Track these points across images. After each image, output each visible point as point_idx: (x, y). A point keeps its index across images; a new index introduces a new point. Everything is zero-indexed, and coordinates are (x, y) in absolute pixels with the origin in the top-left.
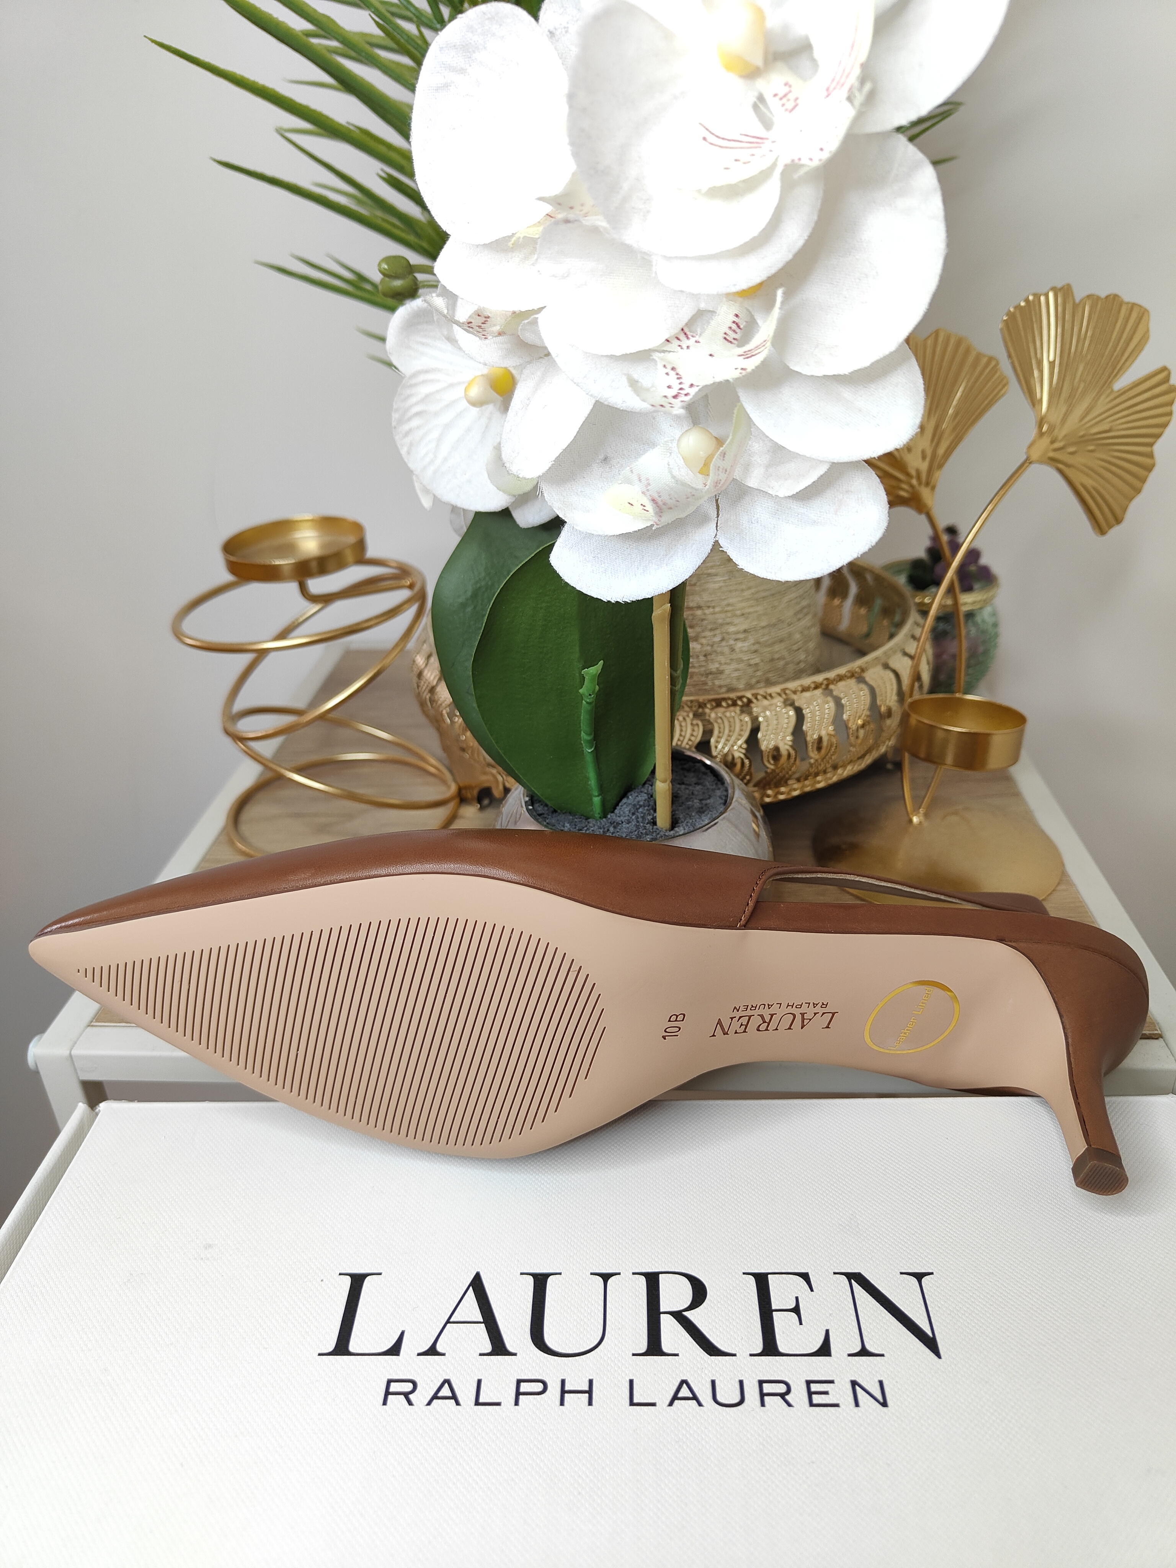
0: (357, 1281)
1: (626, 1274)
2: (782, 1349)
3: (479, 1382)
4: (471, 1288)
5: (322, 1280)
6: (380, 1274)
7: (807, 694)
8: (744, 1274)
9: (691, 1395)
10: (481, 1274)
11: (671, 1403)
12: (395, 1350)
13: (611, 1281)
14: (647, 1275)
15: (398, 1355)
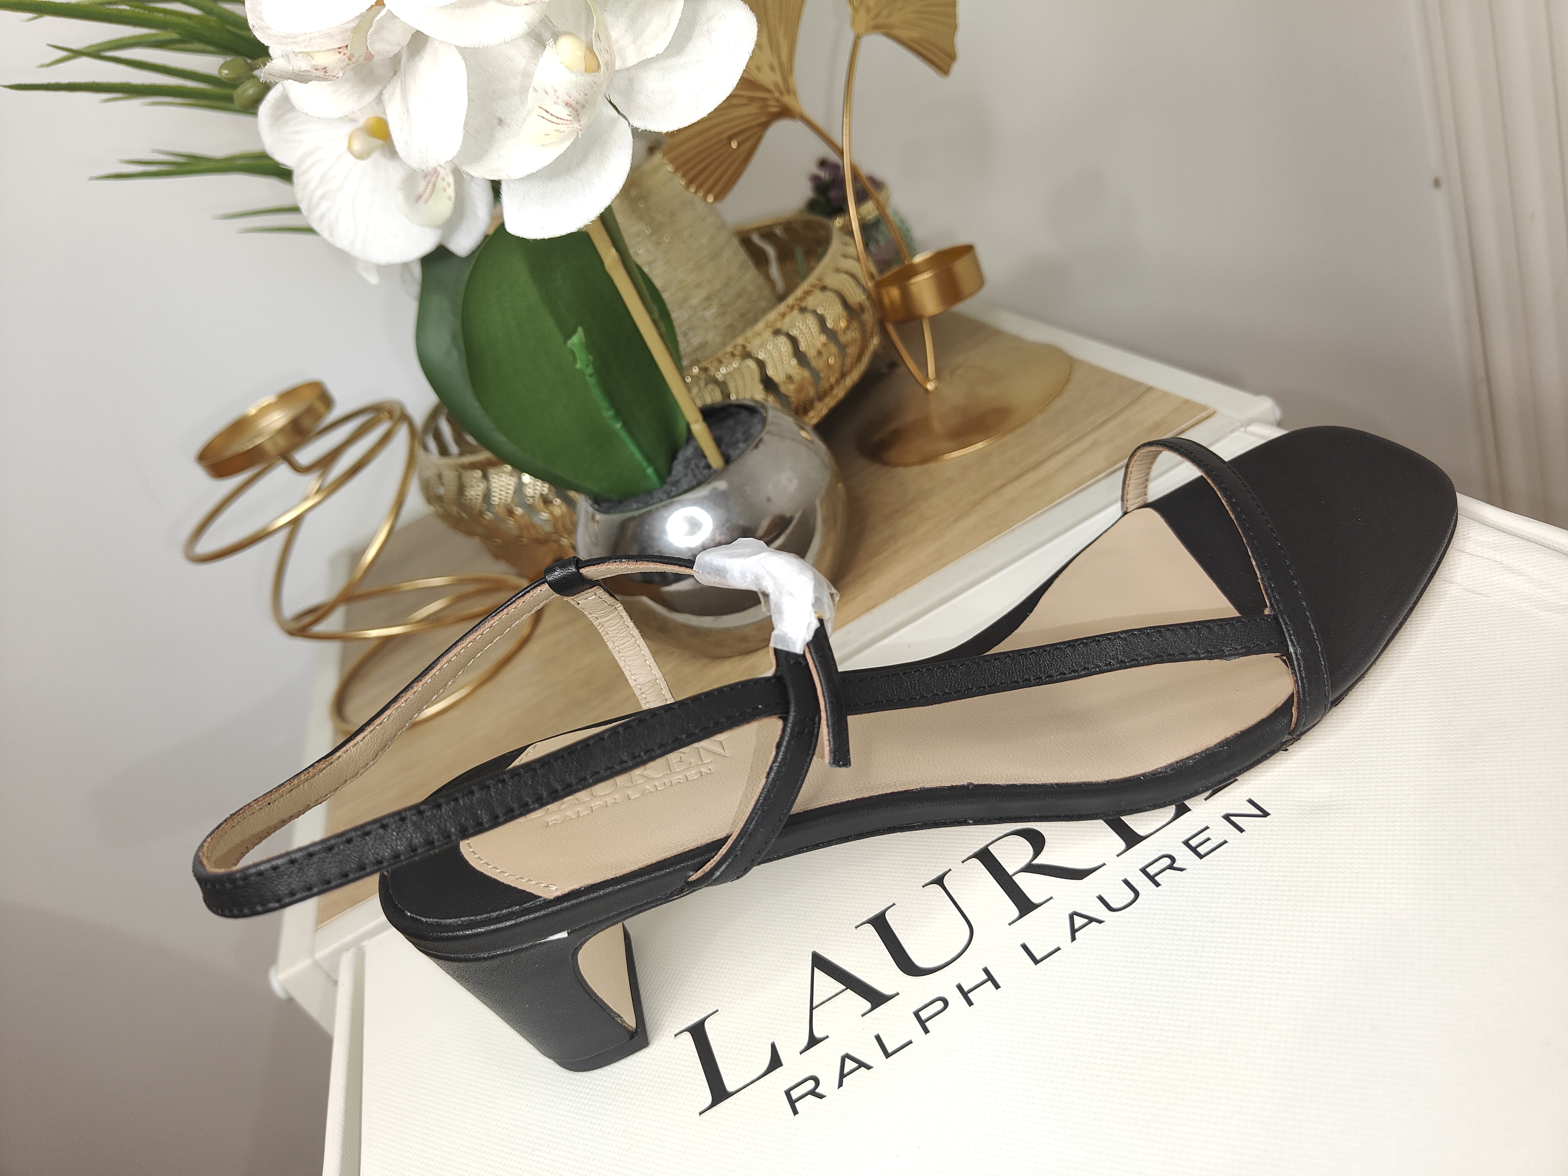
1: (956, 866)
2: (1145, 833)
3: (877, 1037)
4: (816, 967)
6: (717, 1011)
9: (1086, 921)
10: (818, 951)
11: (1073, 938)
12: (775, 1062)
13: (946, 882)
14: (976, 856)
15: (782, 1065)
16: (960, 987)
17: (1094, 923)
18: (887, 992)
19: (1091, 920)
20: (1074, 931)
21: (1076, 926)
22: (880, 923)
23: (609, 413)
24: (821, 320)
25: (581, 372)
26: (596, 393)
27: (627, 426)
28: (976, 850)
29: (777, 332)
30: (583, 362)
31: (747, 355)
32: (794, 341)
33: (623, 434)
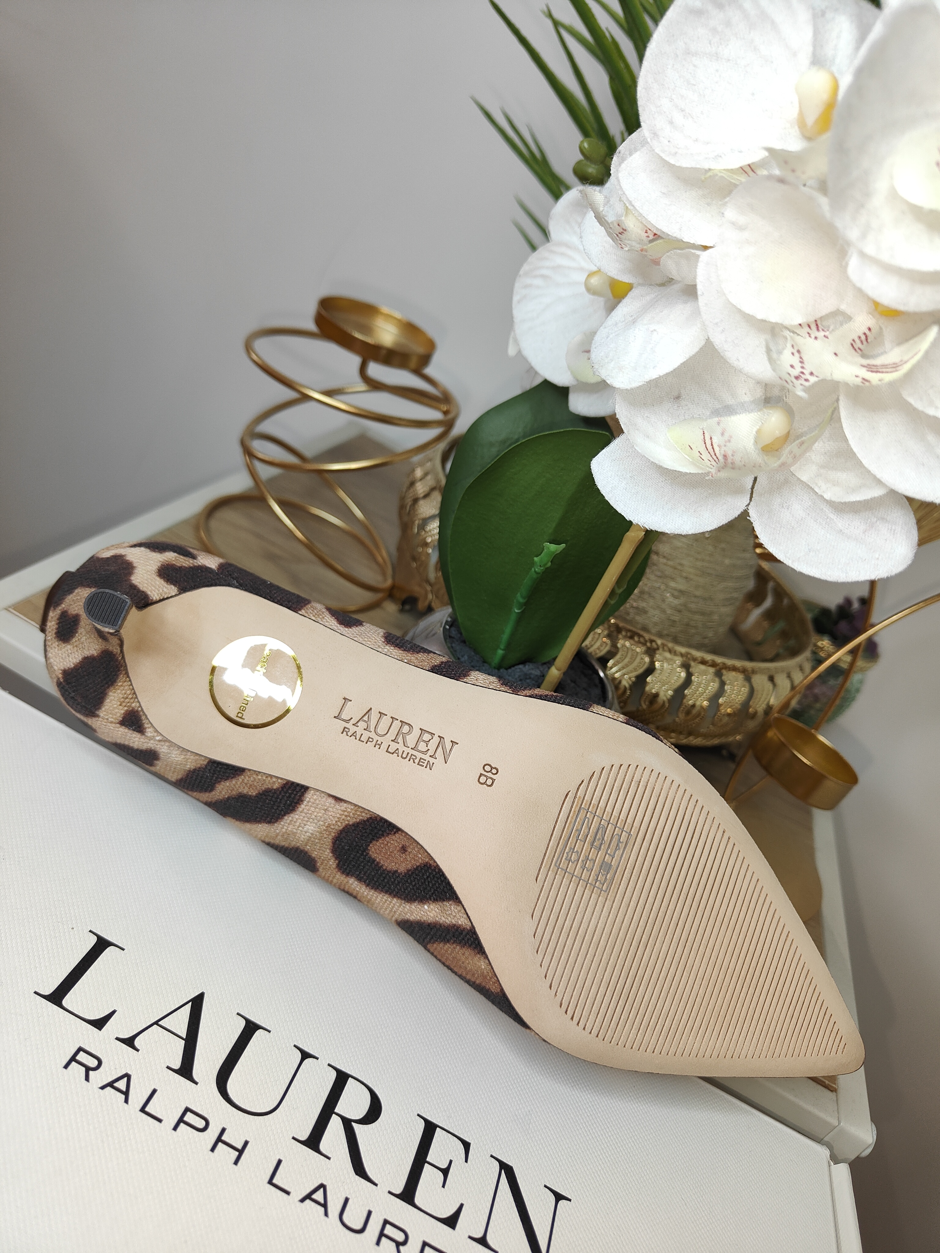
0: (102, 945)
1: (323, 1062)
2: (417, 1201)
3: (154, 1091)
4: (191, 1003)
5: (73, 928)
6: (123, 949)
7: (702, 667)
8: (418, 1115)
9: (322, 1202)
10: (205, 996)
11: (302, 1200)
12: (99, 1024)
13: (308, 1061)
14: (339, 1072)
15: (100, 1030)
16: (223, 1130)
17: (323, 1209)
18: (195, 1075)
19: (325, 1205)
20: (309, 1197)
21: (314, 1196)
22: (251, 1028)
23: (520, 598)
24: (720, 692)
25: (533, 564)
26: (527, 582)
27: (521, 618)
28: (343, 1070)
29: (686, 666)
30: (541, 562)
31: (651, 652)
32: (688, 682)
33: (513, 618)
